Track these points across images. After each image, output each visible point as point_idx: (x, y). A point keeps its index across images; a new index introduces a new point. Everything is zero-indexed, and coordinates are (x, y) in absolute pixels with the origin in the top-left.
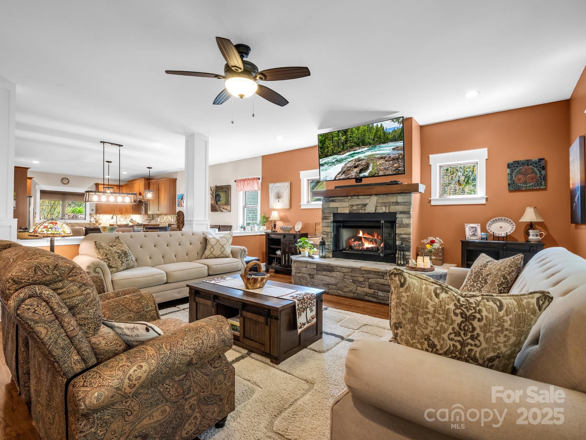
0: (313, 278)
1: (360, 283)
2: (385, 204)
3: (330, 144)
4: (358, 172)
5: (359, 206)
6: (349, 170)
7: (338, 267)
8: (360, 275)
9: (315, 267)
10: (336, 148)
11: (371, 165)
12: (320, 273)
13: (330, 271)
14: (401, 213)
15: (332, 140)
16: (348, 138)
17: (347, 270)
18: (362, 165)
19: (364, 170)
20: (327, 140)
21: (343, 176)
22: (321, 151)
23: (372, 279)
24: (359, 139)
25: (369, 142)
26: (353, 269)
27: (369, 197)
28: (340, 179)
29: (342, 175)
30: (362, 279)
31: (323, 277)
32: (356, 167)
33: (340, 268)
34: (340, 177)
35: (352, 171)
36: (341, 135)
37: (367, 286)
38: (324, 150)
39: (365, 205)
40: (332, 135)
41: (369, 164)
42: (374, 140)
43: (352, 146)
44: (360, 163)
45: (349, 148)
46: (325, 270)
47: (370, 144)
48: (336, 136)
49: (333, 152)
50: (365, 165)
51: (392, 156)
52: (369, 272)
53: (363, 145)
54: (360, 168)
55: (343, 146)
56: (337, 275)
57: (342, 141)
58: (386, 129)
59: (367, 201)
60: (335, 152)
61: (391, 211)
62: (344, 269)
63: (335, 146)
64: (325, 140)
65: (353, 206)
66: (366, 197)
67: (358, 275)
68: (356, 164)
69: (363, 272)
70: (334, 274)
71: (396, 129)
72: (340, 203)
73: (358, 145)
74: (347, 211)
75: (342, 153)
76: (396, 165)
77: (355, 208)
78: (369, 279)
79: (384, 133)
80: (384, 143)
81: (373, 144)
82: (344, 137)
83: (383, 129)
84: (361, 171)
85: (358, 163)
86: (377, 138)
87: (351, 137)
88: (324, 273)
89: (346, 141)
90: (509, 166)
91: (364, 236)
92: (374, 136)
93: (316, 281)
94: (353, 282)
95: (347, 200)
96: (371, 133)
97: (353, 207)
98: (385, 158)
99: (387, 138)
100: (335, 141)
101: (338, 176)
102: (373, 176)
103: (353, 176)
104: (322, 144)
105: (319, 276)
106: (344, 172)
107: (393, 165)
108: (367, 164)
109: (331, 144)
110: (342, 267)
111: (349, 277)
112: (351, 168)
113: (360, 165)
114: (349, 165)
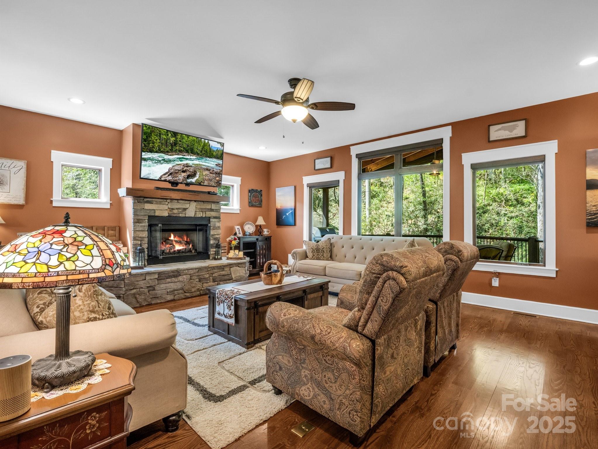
0: (154, 290)
1: (206, 280)
2: (202, 210)
3: (156, 140)
4: (186, 177)
5: (180, 210)
6: (176, 173)
7: (184, 270)
8: (206, 273)
9: (156, 276)
10: (163, 147)
11: (198, 173)
12: (163, 281)
13: (175, 276)
14: (215, 218)
15: (160, 137)
16: (177, 141)
17: (195, 271)
18: (190, 172)
19: (191, 176)
20: (153, 134)
21: (170, 178)
22: (144, 144)
23: (215, 274)
24: (188, 145)
25: (197, 152)
26: (200, 269)
27: (189, 202)
28: (165, 181)
29: (169, 176)
30: (207, 276)
31: (167, 285)
32: (184, 172)
33: (186, 271)
34: (166, 178)
35: (180, 174)
36: (170, 135)
37: (211, 280)
38: (149, 144)
39: (185, 209)
40: (160, 131)
41: (196, 172)
42: (201, 152)
43: (181, 150)
44: (188, 168)
45: (178, 151)
46: (170, 277)
47: (198, 154)
48: (165, 135)
49: (159, 150)
50: (193, 172)
51: (215, 170)
52: (213, 268)
53: (191, 153)
54: (188, 173)
55: (172, 147)
56: (184, 278)
57: (171, 142)
58: (212, 146)
59: (187, 206)
60: (162, 150)
61: (207, 216)
62: (191, 270)
63: (162, 144)
64: (151, 133)
65: (173, 209)
66: (186, 202)
67: (204, 273)
68: (184, 169)
69: (209, 269)
70: (180, 278)
71: (219, 149)
72: (158, 205)
73: (187, 152)
74: (166, 214)
75: (169, 154)
76: (217, 178)
77: (175, 211)
78: (212, 274)
79: (210, 149)
80: (210, 157)
81: (200, 155)
82: (174, 139)
83: (209, 145)
84: (189, 177)
85: (186, 168)
86: (204, 151)
87: (180, 141)
88: (169, 280)
89: (175, 144)
90: (249, 191)
91: (175, 239)
92: (202, 149)
93: (159, 291)
94: (200, 281)
95: (167, 203)
96: (199, 144)
97: (174, 211)
98: (210, 170)
99: (212, 154)
100: (163, 139)
101: (164, 176)
102: (200, 184)
103: (180, 179)
104: (147, 137)
105: (162, 286)
106: (171, 174)
107: (216, 177)
108: (195, 172)
109: (158, 141)
110: (188, 269)
111: (195, 277)
112: (179, 172)
113: (188, 171)
114: (176, 168)
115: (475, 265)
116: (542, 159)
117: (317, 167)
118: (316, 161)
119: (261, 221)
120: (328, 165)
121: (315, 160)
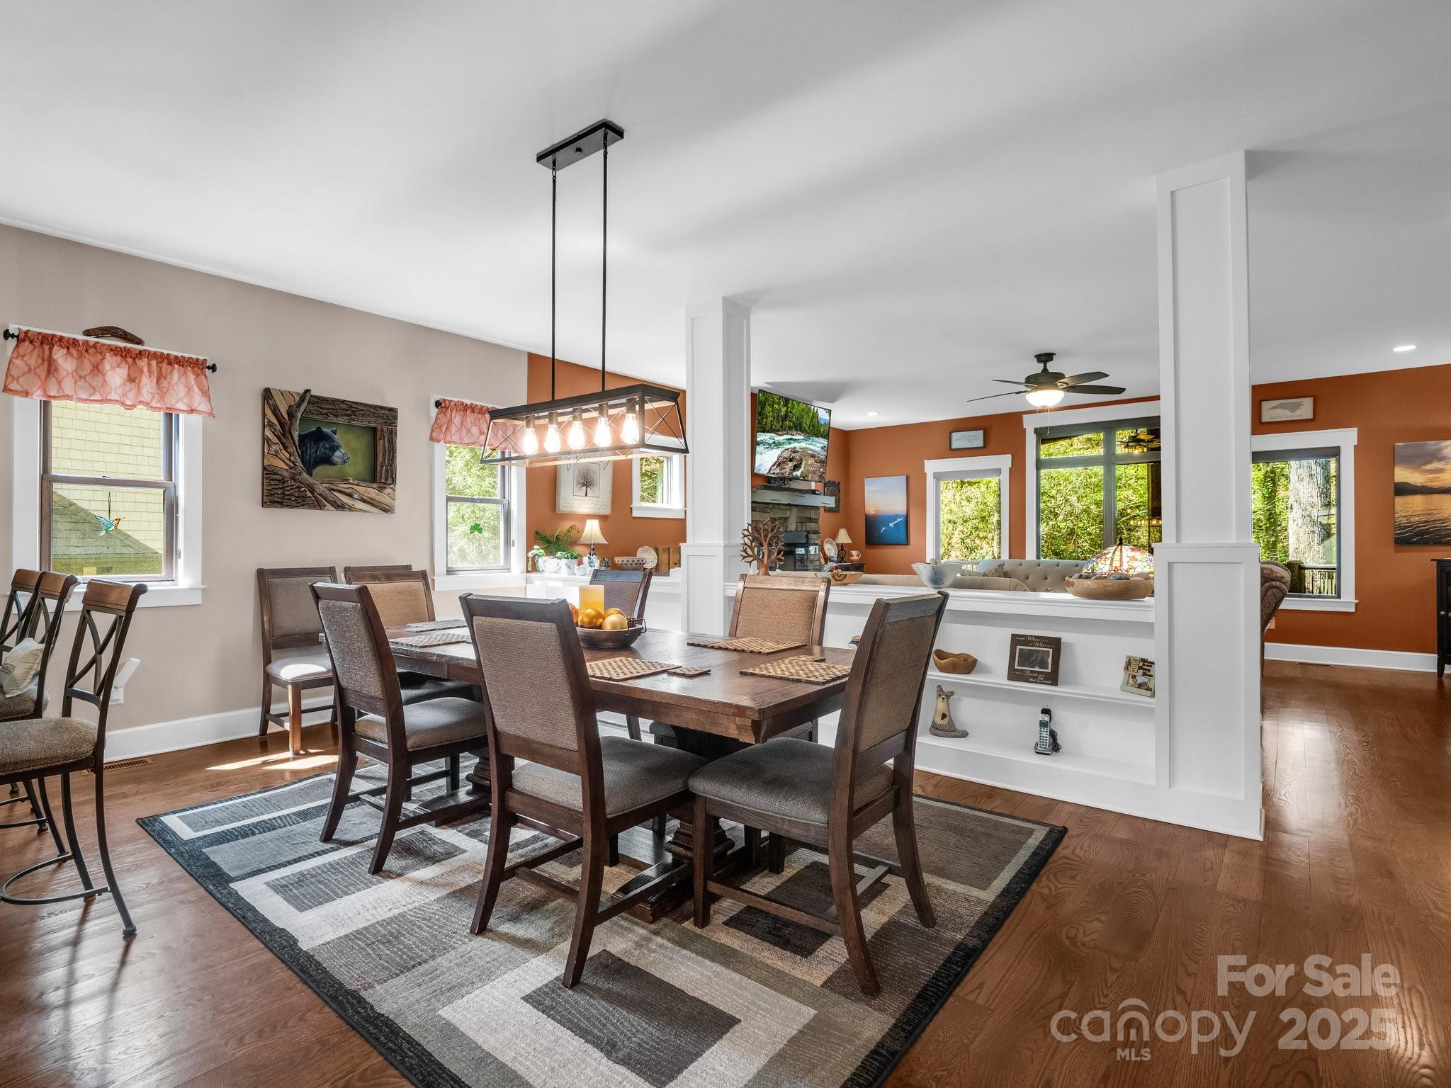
4: (792, 468)
6: (784, 463)
10: (775, 422)
14: (814, 532)
15: (773, 407)
16: (788, 411)
19: (797, 467)
20: (767, 405)
21: (778, 471)
24: (797, 418)
25: (805, 429)
28: (773, 475)
29: (777, 467)
32: (790, 460)
34: (775, 471)
35: (787, 464)
36: (782, 403)
38: (762, 419)
39: (786, 519)
40: (773, 398)
41: (802, 461)
42: (809, 428)
43: (791, 427)
44: (795, 455)
45: (787, 428)
48: (777, 403)
50: (798, 461)
53: (800, 431)
54: (795, 463)
55: (782, 422)
57: (783, 414)
58: (820, 418)
59: (788, 514)
60: (773, 428)
61: (807, 529)
63: (774, 418)
64: (765, 403)
65: (775, 519)
68: (792, 456)
71: (826, 422)
72: (761, 514)
73: (796, 428)
75: (780, 433)
76: (821, 470)
79: (818, 422)
80: (817, 436)
81: (808, 433)
82: (785, 408)
83: (818, 416)
84: (795, 468)
86: (812, 426)
87: (791, 412)
89: (786, 416)
92: (811, 423)
96: (808, 415)
98: (815, 457)
99: (820, 430)
100: (775, 410)
101: (773, 468)
102: (804, 479)
103: (787, 472)
104: (761, 408)
106: (779, 464)
107: (820, 467)
109: (771, 413)
112: (787, 461)
113: (795, 458)
114: (785, 454)
115: (1283, 602)
116: (1335, 452)
117: (954, 446)
118: (953, 434)
119: (843, 537)
120: (980, 443)
121: (950, 433)
